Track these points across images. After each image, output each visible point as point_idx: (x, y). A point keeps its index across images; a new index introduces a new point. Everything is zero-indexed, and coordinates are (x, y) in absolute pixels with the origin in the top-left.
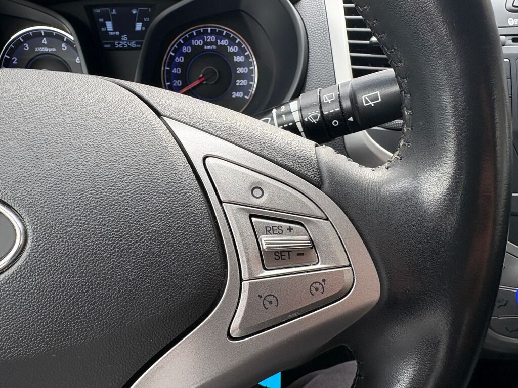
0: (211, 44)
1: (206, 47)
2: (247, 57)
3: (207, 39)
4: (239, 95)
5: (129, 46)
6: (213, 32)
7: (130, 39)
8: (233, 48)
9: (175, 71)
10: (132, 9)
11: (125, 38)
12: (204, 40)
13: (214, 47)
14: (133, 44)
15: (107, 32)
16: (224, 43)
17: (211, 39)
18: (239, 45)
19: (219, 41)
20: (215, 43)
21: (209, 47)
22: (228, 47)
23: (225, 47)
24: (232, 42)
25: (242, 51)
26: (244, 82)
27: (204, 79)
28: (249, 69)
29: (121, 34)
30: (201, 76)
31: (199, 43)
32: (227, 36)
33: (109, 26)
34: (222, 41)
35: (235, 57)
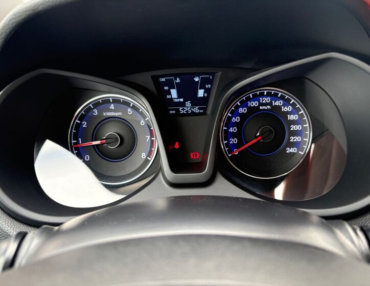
0: (266, 104)
1: (261, 108)
2: (301, 116)
3: (263, 100)
4: (290, 150)
5: (192, 111)
6: (269, 94)
7: (193, 105)
8: (287, 107)
9: (231, 130)
10: (194, 78)
11: (188, 104)
12: (259, 101)
13: (269, 107)
14: (196, 110)
15: (172, 99)
16: (277, 103)
17: (267, 100)
18: (294, 105)
19: (273, 102)
20: (270, 104)
21: (264, 107)
22: (283, 107)
23: (279, 107)
24: (287, 102)
25: (296, 111)
26: (297, 139)
27: (260, 138)
28: (302, 127)
29: (185, 100)
30: (258, 134)
31: (254, 104)
32: (282, 98)
33: (174, 93)
34: (277, 102)
35: (289, 116)
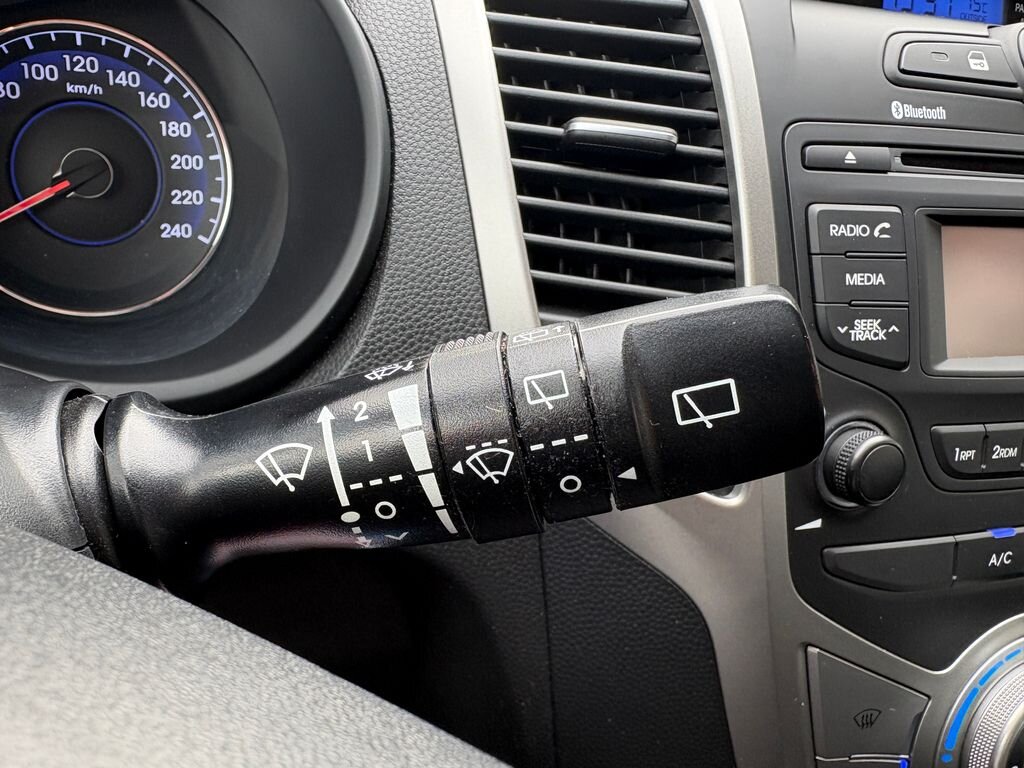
0: (85, 79)
1: (69, 88)
2: (200, 127)
3: (74, 65)
4: (179, 231)
6: (91, 46)
8: (156, 96)
12: (61, 66)
13: (97, 89)
16: (123, 79)
17: (88, 64)
18: (174, 90)
19: (110, 72)
20: (101, 79)
21: (80, 88)
22: (142, 94)
23: (130, 94)
24: (154, 78)
25: (185, 110)
26: (193, 197)
27: (66, 184)
28: (206, 160)
30: (59, 173)
31: (46, 73)
32: (137, 62)
34: (123, 74)
35: (163, 123)
